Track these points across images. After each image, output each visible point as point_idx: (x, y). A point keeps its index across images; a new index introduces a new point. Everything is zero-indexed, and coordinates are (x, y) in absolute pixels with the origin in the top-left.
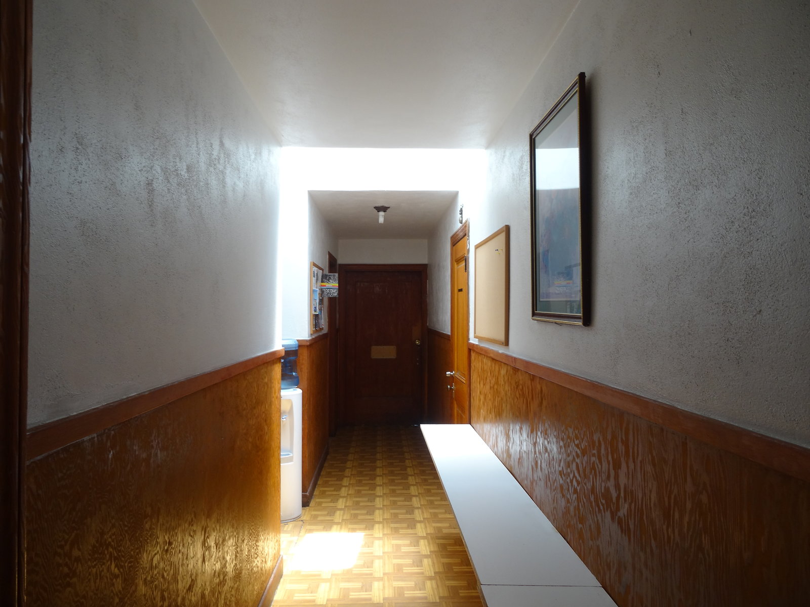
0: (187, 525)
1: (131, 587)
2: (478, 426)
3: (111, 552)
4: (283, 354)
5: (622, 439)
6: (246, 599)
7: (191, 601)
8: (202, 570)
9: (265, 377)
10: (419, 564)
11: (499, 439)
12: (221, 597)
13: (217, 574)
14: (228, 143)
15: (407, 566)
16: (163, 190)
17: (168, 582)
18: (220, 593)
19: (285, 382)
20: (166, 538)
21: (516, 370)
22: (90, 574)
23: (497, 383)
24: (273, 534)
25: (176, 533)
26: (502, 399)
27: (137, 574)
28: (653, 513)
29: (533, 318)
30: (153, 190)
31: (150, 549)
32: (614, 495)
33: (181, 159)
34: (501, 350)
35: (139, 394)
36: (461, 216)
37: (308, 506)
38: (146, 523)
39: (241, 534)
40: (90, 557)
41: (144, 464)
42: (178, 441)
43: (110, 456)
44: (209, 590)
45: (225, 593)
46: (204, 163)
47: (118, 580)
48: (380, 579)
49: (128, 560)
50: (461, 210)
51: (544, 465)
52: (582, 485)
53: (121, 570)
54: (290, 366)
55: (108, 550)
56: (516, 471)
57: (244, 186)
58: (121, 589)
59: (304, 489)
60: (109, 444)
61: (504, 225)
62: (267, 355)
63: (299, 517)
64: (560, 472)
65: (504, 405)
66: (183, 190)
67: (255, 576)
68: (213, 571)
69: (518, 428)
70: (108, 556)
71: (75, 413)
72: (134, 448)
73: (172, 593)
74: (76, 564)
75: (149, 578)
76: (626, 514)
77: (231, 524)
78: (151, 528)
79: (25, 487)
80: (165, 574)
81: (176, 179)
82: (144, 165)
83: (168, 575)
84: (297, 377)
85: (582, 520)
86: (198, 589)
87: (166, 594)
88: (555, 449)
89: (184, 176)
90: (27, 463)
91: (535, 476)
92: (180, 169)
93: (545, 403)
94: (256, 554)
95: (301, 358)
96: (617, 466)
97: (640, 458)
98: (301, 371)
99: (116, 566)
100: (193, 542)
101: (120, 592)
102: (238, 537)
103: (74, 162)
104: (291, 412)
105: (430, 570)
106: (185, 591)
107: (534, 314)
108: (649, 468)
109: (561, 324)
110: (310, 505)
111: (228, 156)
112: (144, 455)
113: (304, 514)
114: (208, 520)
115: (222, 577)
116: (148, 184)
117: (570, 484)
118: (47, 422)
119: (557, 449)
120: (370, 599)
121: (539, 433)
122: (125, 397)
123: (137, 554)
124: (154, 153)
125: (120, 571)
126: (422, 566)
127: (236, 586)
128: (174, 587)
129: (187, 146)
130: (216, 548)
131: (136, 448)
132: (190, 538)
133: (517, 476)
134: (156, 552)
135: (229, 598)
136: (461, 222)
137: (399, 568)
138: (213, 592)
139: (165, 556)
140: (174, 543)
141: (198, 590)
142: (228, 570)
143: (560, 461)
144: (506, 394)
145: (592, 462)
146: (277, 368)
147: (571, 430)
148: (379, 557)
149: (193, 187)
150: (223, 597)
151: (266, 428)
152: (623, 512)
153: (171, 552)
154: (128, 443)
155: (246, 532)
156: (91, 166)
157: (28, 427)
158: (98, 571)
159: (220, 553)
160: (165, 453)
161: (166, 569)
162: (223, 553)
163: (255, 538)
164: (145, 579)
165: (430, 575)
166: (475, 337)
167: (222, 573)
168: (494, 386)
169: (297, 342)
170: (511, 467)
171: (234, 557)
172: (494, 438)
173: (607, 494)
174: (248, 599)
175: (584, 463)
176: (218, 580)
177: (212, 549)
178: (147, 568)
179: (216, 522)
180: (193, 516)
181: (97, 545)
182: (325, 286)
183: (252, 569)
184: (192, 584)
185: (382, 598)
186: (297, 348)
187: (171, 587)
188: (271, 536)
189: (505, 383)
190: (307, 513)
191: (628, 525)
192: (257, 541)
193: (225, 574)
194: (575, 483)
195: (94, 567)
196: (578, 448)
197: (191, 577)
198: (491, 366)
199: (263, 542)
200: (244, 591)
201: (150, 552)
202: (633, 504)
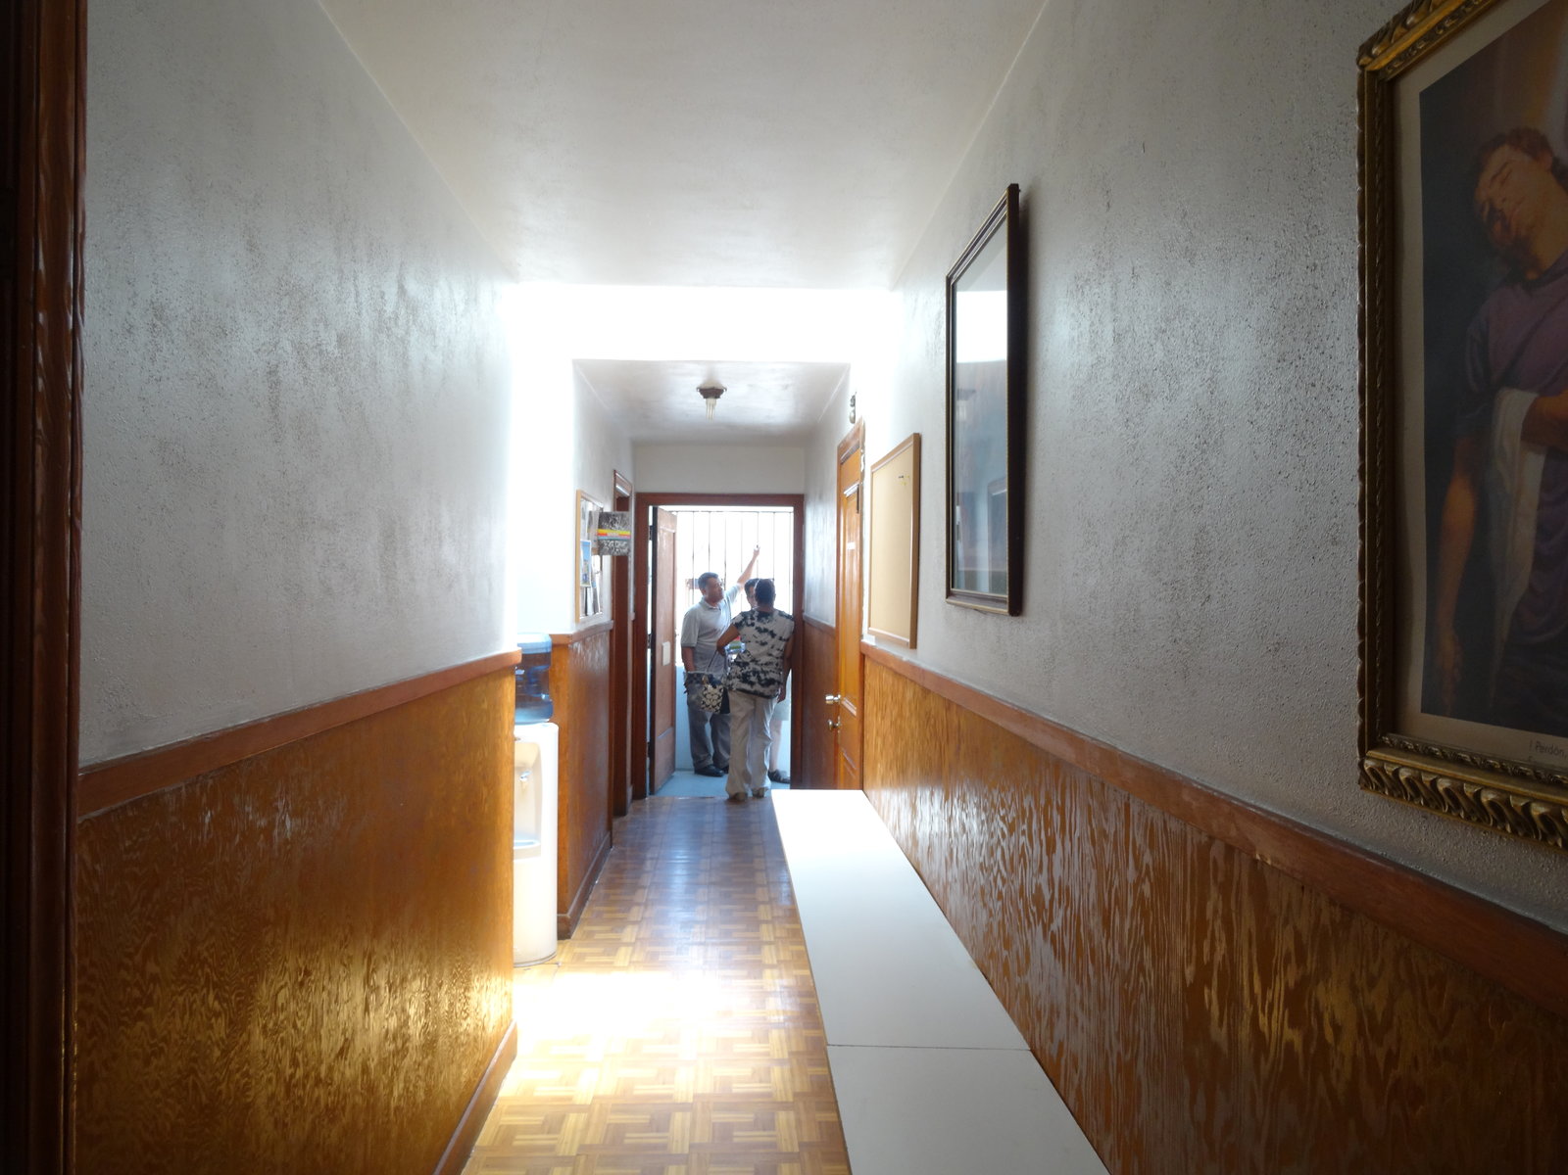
0: (336, 946)
1: (241, 1035)
2: (873, 793)
3: (207, 974)
4: (519, 659)
5: (1057, 802)
6: (445, 1087)
7: (343, 1074)
8: (364, 1025)
9: (483, 701)
11: (902, 814)
12: (398, 1075)
13: (390, 1036)
14: (413, 287)
16: (295, 381)
17: (304, 1038)
18: (395, 1068)
19: (525, 712)
20: (300, 961)
21: (926, 691)
22: (173, 1005)
23: (900, 715)
24: (499, 979)
25: (318, 958)
26: (906, 744)
27: (250, 1016)
28: (1091, 921)
29: (949, 600)
30: (278, 383)
31: (272, 977)
32: (1047, 897)
33: (326, 326)
34: (906, 656)
35: (255, 721)
36: (852, 409)
37: (569, 937)
38: (266, 933)
39: (437, 973)
40: (174, 978)
41: (262, 836)
42: (320, 802)
43: (207, 820)
44: (376, 1060)
45: (407, 1072)
46: (369, 327)
47: (219, 1020)
49: (236, 992)
50: (853, 399)
51: (961, 856)
52: (1009, 886)
53: (225, 1005)
54: (537, 682)
55: (203, 971)
56: (925, 871)
57: (443, 362)
58: (224, 1037)
59: (562, 907)
60: (204, 800)
61: (912, 433)
62: (486, 660)
63: (551, 957)
64: (981, 864)
65: (909, 755)
66: (331, 378)
67: (462, 1049)
68: (384, 1030)
69: (928, 793)
70: (203, 980)
71: (150, 748)
72: (247, 809)
73: (310, 1055)
74: (152, 985)
75: (271, 1025)
76: (1060, 925)
77: (418, 953)
78: (273, 943)
79: (76, 856)
80: (299, 1023)
81: (318, 360)
82: (262, 341)
83: (303, 1024)
84: (547, 703)
85: (1007, 943)
86: (355, 1056)
87: (300, 1056)
88: (975, 826)
89: (333, 354)
90: (79, 821)
91: (949, 874)
92: (324, 342)
93: (963, 747)
94: (465, 1012)
95: (557, 669)
96: (1051, 848)
97: (1077, 834)
98: (557, 691)
99: (216, 997)
100: (348, 975)
101: (222, 1039)
102: (430, 978)
103: (150, 347)
104: (537, 765)
105: (782, 1049)
106: (333, 1056)
107: (949, 594)
108: (1088, 847)
109: (984, 612)
110: (573, 936)
111: (413, 309)
112: (263, 823)
113: (562, 952)
114: (375, 941)
115: (399, 1042)
116: (270, 373)
117: (993, 884)
118: (109, 759)
119: (978, 827)
120: (670, 1096)
121: (955, 801)
122: (230, 725)
123: (252, 982)
124: (281, 319)
125: (222, 1007)
126: (768, 1042)
127: (426, 1061)
128: (315, 1047)
129: (339, 301)
130: (390, 991)
131: (249, 809)
132: (342, 969)
133: (926, 880)
134: (282, 983)
135: (413, 1081)
136: (853, 421)
138: (383, 1064)
139: (298, 992)
140: (314, 973)
141: (357, 1059)
142: (411, 1032)
143: (982, 845)
144: (912, 735)
145: (1021, 844)
146: (508, 685)
147: (995, 793)
149: (348, 371)
150: (402, 1077)
151: (485, 791)
152: (1057, 923)
153: (309, 987)
154: (236, 800)
155: (446, 972)
156: (176, 352)
157: (81, 765)
158: (187, 1001)
159: (397, 1001)
160: (299, 821)
161: (300, 1014)
162: (403, 1002)
163: (463, 983)
164: (265, 1026)
165: (781, 1057)
166: (870, 633)
167: (400, 1036)
168: (896, 720)
169: (549, 639)
170: (918, 863)
171: (422, 1011)
172: (896, 813)
173: (1038, 898)
174: (449, 1087)
175: (1011, 847)
176: (392, 1047)
177: (382, 992)
178: (267, 1008)
179: (389, 947)
180: (347, 931)
181: (186, 960)
182: (606, 535)
183: (457, 1038)
184: (346, 1045)
186: (549, 650)
187: (309, 1045)
188: (496, 982)
189: (911, 714)
190: (566, 950)
191: (1063, 943)
192: (467, 989)
193: (406, 1039)
194: (999, 882)
195: (181, 994)
196: (1004, 822)
197: (344, 1032)
198: (893, 685)
199: (479, 992)
200: (441, 1073)
201: (272, 983)
202: (1069, 909)
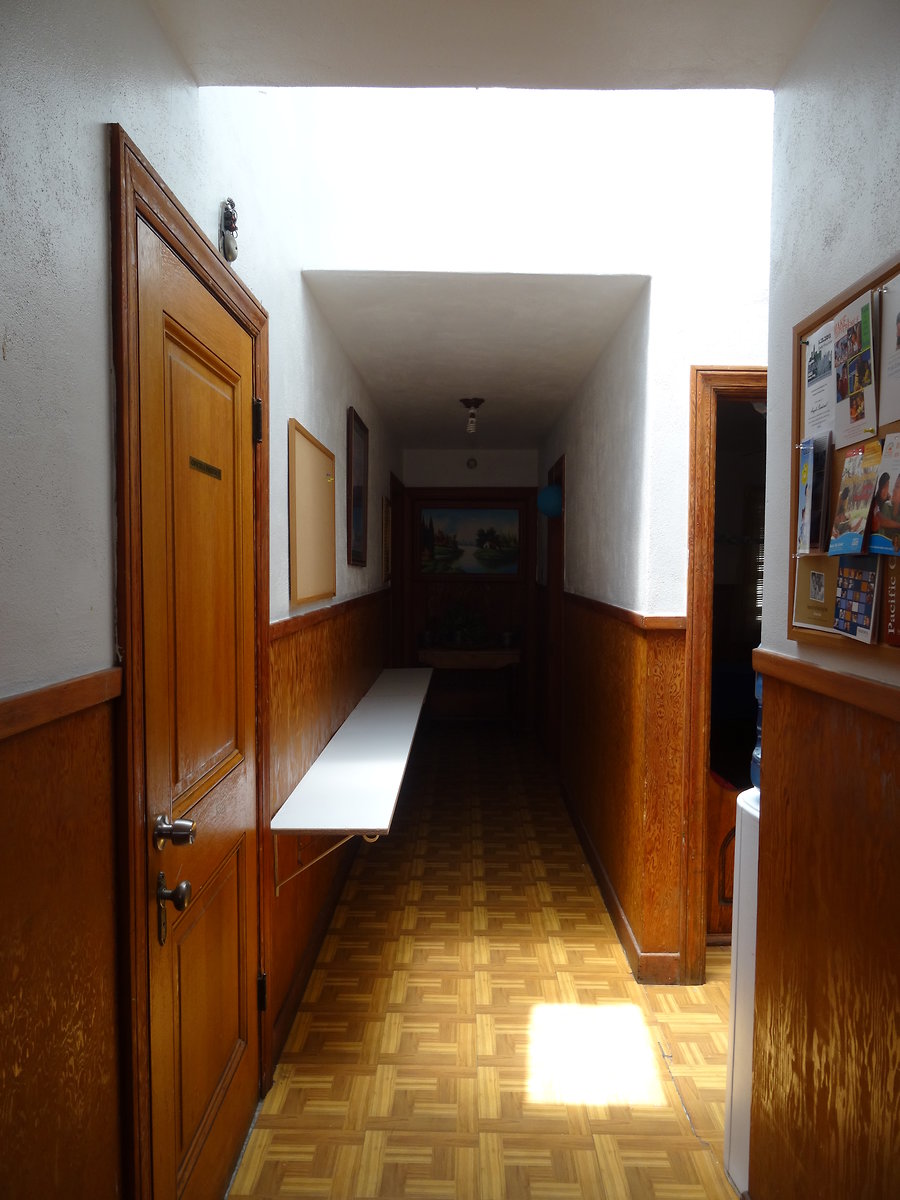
10: (413, 994)
15: (434, 991)
34: (329, 605)
48: (480, 968)
126: (408, 988)
137: (448, 988)
148: (483, 1010)
185: (476, 941)
198: (313, 637)
